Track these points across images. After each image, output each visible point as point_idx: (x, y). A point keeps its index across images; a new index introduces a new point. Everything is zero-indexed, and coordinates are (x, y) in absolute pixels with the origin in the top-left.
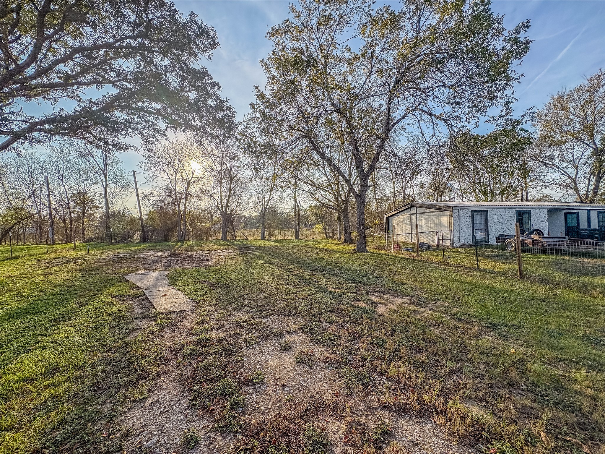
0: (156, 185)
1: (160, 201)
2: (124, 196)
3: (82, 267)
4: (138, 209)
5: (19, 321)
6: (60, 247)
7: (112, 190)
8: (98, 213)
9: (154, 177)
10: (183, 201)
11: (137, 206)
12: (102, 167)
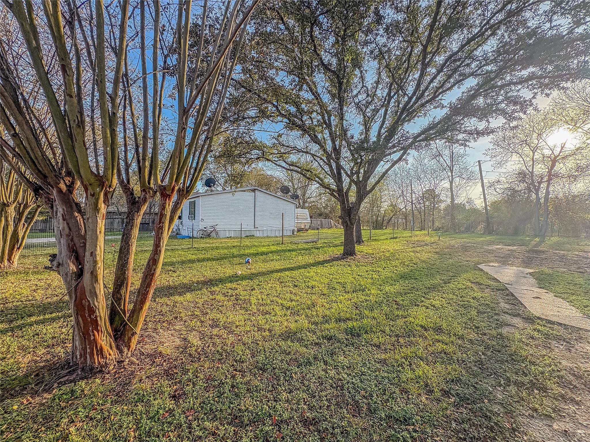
0: (505, 171)
1: (509, 189)
2: (468, 188)
3: (437, 250)
4: (483, 200)
5: (407, 282)
6: (418, 233)
7: (457, 184)
8: (443, 206)
9: (503, 162)
10: (544, 185)
11: (482, 196)
12: (449, 164)
